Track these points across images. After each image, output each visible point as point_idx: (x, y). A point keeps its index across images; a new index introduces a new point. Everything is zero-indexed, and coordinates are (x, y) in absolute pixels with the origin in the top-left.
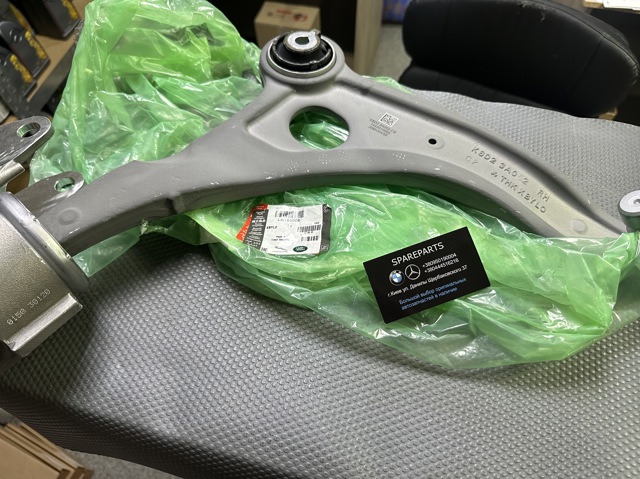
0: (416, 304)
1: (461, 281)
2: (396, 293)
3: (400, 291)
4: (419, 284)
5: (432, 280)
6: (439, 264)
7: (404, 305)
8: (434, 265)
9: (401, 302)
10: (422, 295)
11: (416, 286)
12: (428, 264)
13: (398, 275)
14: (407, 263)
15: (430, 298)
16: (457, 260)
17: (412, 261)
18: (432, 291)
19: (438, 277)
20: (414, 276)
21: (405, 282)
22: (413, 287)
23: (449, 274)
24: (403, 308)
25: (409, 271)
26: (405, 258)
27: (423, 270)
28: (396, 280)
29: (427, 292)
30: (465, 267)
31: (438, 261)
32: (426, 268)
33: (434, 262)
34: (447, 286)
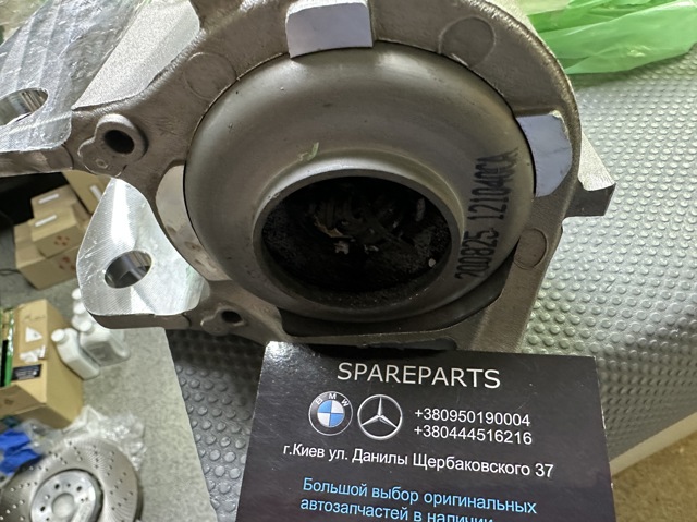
0: (345, 509)
1: (515, 507)
2: (308, 452)
3: (320, 453)
4: (381, 458)
5: (428, 463)
6: (469, 427)
7: (312, 496)
8: (450, 425)
9: (308, 485)
10: (377, 493)
11: (370, 458)
12: (435, 414)
13: (337, 408)
14: (377, 386)
15: (395, 514)
16: (527, 439)
17: (389, 387)
18: (412, 497)
19: (449, 462)
20: (379, 428)
21: (347, 435)
22: (363, 457)
23: (485, 467)
24: (306, 505)
25: (370, 410)
26: (375, 373)
27: (412, 422)
28: (324, 419)
29: (394, 493)
30: (546, 470)
31: (466, 416)
32: (421, 422)
33: (456, 415)
34: (465, 502)
